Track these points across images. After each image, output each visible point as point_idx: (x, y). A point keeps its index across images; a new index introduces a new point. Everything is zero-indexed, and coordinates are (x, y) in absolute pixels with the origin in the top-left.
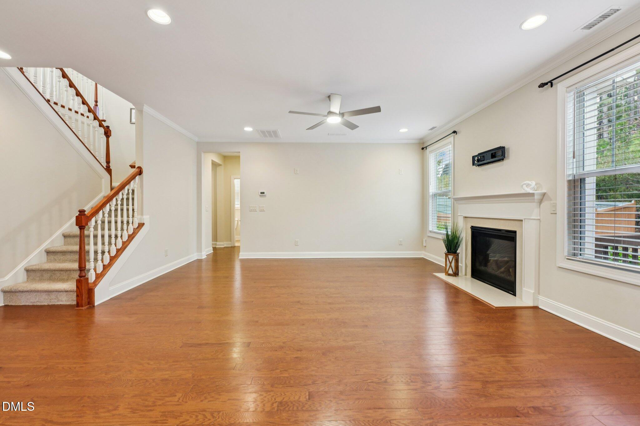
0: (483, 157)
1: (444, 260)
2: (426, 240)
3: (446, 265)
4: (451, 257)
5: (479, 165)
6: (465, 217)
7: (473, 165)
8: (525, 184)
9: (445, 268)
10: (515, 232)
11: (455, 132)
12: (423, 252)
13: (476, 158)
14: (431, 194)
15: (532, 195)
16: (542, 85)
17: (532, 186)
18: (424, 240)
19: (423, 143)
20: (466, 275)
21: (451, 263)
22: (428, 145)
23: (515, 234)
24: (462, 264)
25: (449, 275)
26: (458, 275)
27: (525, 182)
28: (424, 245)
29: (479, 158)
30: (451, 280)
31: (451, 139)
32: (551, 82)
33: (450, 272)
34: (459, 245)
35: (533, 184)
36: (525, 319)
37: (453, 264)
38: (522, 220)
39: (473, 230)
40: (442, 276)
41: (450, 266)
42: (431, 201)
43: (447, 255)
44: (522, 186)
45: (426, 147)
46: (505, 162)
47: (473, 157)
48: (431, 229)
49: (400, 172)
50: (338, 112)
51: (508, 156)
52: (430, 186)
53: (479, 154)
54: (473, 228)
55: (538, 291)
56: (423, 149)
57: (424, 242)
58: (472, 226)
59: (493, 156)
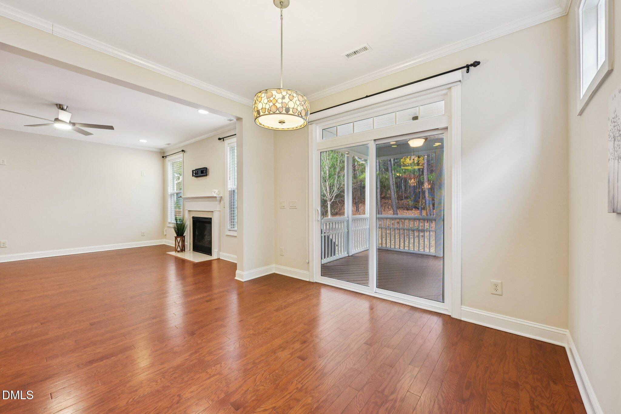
0: (197, 172)
1: (174, 242)
2: (166, 230)
3: (176, 245)
4: (179, 239)
5: (196, 177)
6: (190, 211)
7: (193, 176)
8: (213, 191)
9: (175, 248)
10: (211, 219)
11: (183, 151)
12: (164, 240)
13: (194, 172)
14: (169, 193)
15: (216, 197)
16: (220, 139)
17: (216, 193)
18: (165, 230)
19: (164, 153)
20: (190, 250)
21: (179, 243)
22: (167, 155)
23: (211, 220)
24: (187, 243)
25: (178, 252)
26: (185, 251)
27: (213, 190)
28: (165, 234)
29: (196, 172)
30: (180, 255)
31: (181, 154)
32: (223, 138)
33: (179, 249)
34: (185, 231)
35: (217, 191)
36: (215, 266)
37: (180, 244)
38: (213, 212)
39: (194, 219)
40: (173, 253)
41: (179, 245)
42: (169, 199)
43: (176, 238)
44: (212, 192)
45: (166, 156)
46: (208, 177)
47: (193, 171)
48: (169, 221)
49: (142, 174)
50: (68, 122)
51: (209, 174)
52: (169, 188)
53: (196, 170)
54: (193, 218)
55: (220, 250)
56: (163, 157)
57: (165, 232)
58: (193, 217)
59: (202, 172)
